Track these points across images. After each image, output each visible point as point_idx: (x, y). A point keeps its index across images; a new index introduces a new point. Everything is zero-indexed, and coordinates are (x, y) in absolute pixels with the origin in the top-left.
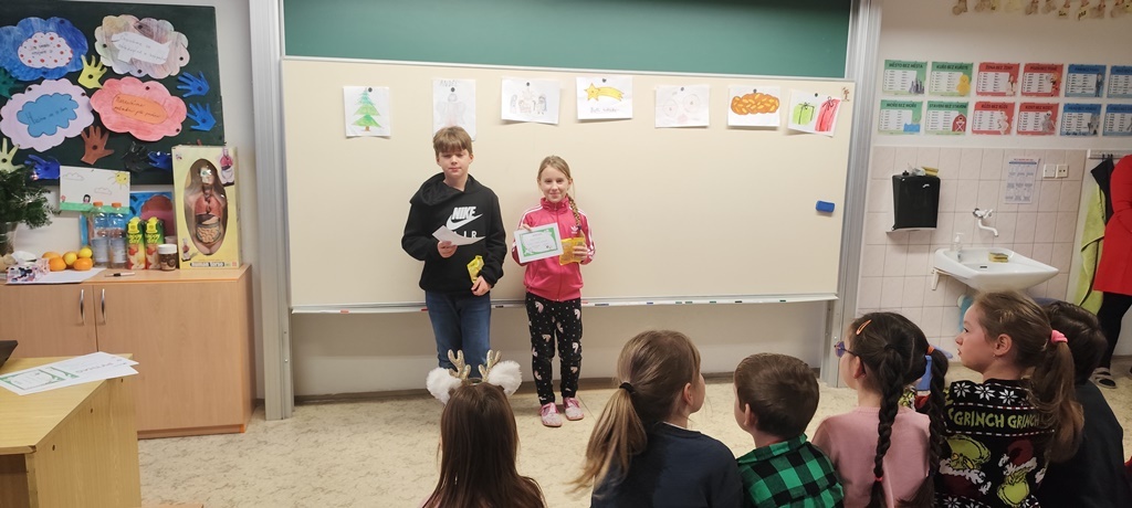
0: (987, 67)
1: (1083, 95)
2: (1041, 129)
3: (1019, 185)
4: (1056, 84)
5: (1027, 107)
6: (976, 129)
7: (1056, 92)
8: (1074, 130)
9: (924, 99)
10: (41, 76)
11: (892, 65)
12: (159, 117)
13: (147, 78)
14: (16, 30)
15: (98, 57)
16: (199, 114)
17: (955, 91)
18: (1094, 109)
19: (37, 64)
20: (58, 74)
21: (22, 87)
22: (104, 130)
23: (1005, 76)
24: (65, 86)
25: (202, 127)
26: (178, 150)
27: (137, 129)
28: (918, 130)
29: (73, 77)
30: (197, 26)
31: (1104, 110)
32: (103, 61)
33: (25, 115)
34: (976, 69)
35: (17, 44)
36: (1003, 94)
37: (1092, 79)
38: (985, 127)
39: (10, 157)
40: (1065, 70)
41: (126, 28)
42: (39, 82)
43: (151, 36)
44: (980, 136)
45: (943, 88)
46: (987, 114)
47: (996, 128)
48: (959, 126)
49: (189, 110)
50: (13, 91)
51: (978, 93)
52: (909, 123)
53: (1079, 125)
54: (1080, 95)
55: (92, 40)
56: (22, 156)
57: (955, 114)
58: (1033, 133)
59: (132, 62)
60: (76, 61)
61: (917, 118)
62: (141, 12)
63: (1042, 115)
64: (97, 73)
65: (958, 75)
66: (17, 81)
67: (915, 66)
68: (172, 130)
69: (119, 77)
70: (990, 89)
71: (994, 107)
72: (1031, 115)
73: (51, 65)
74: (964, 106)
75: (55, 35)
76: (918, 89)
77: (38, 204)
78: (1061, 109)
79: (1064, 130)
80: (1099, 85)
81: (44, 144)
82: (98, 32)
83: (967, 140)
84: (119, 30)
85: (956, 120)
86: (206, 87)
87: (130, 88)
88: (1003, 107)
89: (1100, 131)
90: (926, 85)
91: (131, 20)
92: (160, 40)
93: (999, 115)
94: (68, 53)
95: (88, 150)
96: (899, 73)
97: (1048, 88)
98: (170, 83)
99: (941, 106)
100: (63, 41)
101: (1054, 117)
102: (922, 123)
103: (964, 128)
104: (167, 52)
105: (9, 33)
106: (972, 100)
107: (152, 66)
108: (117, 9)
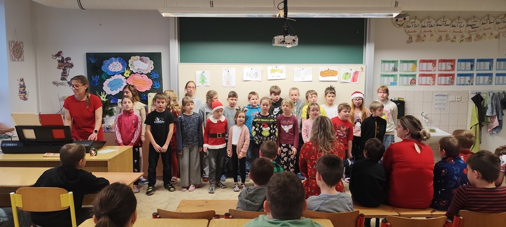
0: (423, 61)
1: (465, 70)
2: (448, 83)
3: (440, 104)
4: (453, 67)
5: (441, 75)
6: (420, 83)
7: (453, 69)
8: (463, 83)
9: (398, 73)
10: (114, 74)
11: (384, 62)
12: (144, 84)
13: (142, 74)
14: (108, 61)
15: (129, 68)
16: (156, 83)
17: (410, 70)
18: (471, 75)
19: (113, 71)
20: (119, 73)
21: (109, 77)
23: (430, 64)
24: (120, 76)
25: (157, 87)
26: (150, 94)
27: (139, 88)
28: (396, 84)
29: (123, 74)
30: (156, 58)
31: (475, 75)
32: (131, 69)
33: (110, 85)
34: (418, 62)
35: (108, 65)
36: (431, 71)
37: (469, 64)
38: (424, 83)
39: (105, 97)
40: (456, 61)
41: (137, 60)
43: (143, 62)
44: (422, 86)
45: (405, 69)
46: (424, 78)
47: (428, 83)
48: (413, 82)
49: (153, 82)
50: (107, 78)
51: (420, 71)
52: (392, 82)
53: (465, 81)
54: (464, 70)
55: (128, 63)
56: (108, 96)
57: (411, 78)
58: (444, 85)
59: (138, 69)
60: (123, 69)
61: (395, 80)
62: (141, 55)
63: (448, 78)
64: (129, 72)
65: (411, 65)
66: (108, 75)
67: (393, 62)
68: (148, 88)
69: (135, 73)
70: (424, 69)
71: (427, 75)
72: (443, 78)
73: (117, 71)
74: (415, 75)
75: (118, 62)
76: (395, 70)
77: (112, 110)
78: (456, 76)
79: (458, 83)
80: (472, 66)
81: (114, 93)
82: (130, 61)
83: (417, 88)
85: (412, 80)
86: (158, 76)
87: (137, 77)
88: (431, 75)
89: (474, 83)
90: (398, 68)
91: (138, 57)
92: (146, 63)
93: (429, 78)
96: (387, 64)
98: (149, 75)
99: (405, 75)
100: (120, 64)
101: (453, 78)
102: (398, 82)
103: (415, 83)
104: (147, 66)
105: (106, 62)
106: (418, 73)
107: (143, 70)
108: (135, 54)
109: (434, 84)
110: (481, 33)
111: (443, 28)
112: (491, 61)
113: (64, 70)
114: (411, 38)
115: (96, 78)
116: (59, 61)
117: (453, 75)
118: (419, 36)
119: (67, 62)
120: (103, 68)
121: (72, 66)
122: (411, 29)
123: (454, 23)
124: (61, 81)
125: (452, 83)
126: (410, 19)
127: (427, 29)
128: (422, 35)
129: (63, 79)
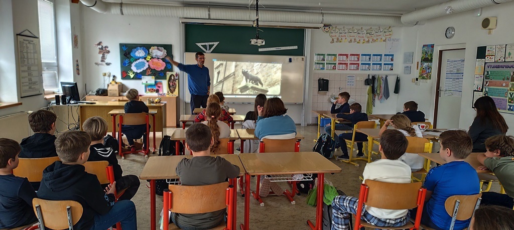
0: (340, 55)
2: (355, 69)
3: (350, 82)
5: (351, 64)
6: (339, 69)
7: (358, 60)
9: (325, 62)
11: (317, 55)
12: (161, 66)
13: (159, 58)
14: (135, 49)
15: (150, 54)
16: (168, 65)
17: (333, 60)
18: (369, 64)
19: (139, 56)
20: (142, 58)
21: (136, 60)
22: (150, 68)
23: (345, 57)
24: (143, 60)
25: (168, 68)
27: (157, 68)
28: (324, 69)
29: (145, 58)
30: (168, 48)
31: (371, 64)
33: (136, 66)
34: (337, 55)
35: (135, 52)
36: (345, 61)
37: (368, 57)
38: (341, 68)
40: (360, 55)
41: (155, 49)
42: (139, 59)
45: (330, 60)
47: (344, 69)
48: (334, 68)
49: (166, 65)
50: (134, 61)
52: (322, 68)
53: (365, 68)
54: (365, 61)
55: (149, 51)
57: (333, 65)
58: (353, 70)
59: (156, 55)
60: (145, 55)
61: (324, 66)
62: (158, 46)
63: (355, 66)
64: (149, 57)
65: (333, 57)
67: (322, 55)
68: (163, 68)
70: (341, 60)
71: (342, 64)
72: (353, 65)
73: (141, 56)
74: (335, 64)
75: (142, 50)
76: (323, 60)
78: (360, 64)
79: (361, 69)
80: (370, 59)
81: (139, 71)
82: (150, 50)
83: (336, 72)
84: (154, 49)
87: (155, 60)
88: (345, 64)
89: (371, 69)
90: (326, 59)
91: (156, 47)
92: (161, 51)
93: (344, 66)
94: (144, 53)
95: (147, 72)
96: (319, 56)
97: (357, 59)
98: (163, 60)
99: (329, 64)
101: (359, 65)
103: (336, 68)
104: (162, 53)
105: (134, 50)
106: (337, 62)
107: (160, 56)
108: (154, 45)
109: (347, 69)
110: (375, 39)
111: (352, 34)
112: (381, 55)
113: (103, 55)
114: (333, 40)
115: (127, 61)
116: (100, 49)
117: (358, 64)
118: (338, 39)
119: (105, 50)
120: (132, 54)
121: (109, 52)
122: (333, 34)
123: (359, 32)
124: (101, 63)
125: (358, 69)
126: (333, 28)
127: (343, 34)
128: (340, 38)
129: (102, 61)
